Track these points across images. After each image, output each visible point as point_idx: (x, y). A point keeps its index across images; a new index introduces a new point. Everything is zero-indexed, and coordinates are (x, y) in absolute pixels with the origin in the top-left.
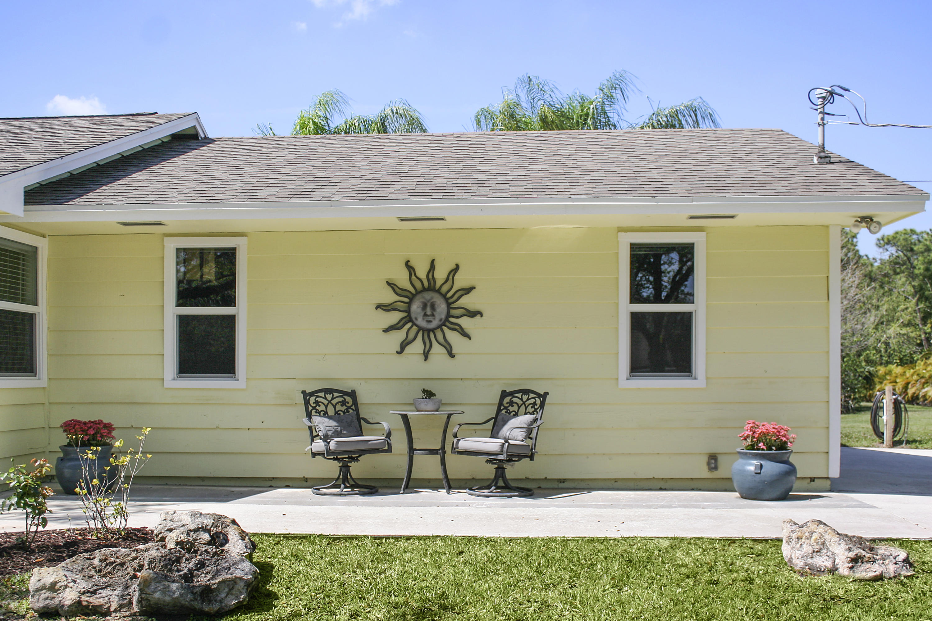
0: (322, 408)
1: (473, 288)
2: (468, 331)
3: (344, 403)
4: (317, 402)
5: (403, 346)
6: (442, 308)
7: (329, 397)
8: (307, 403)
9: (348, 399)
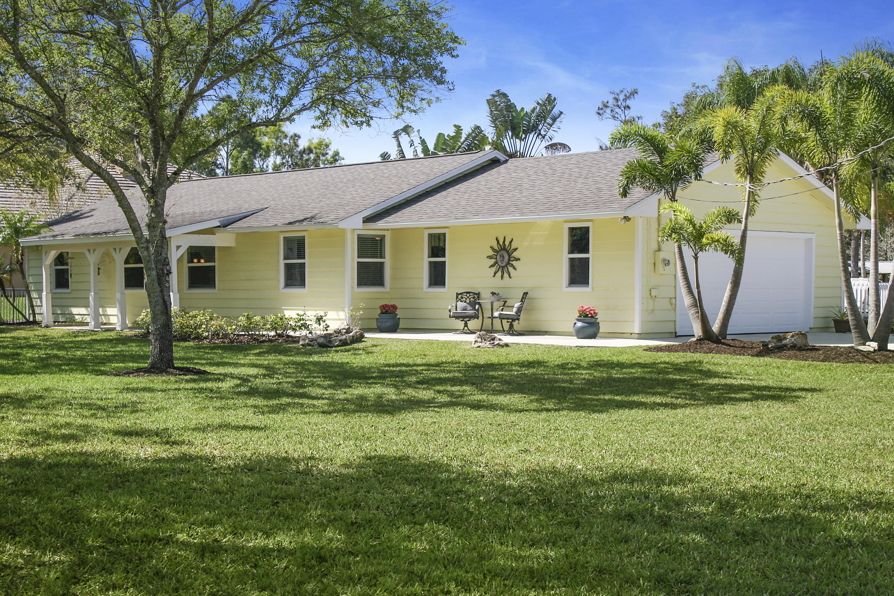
0: (464, 299)
1: (517, 248)
2: (516, 267)
3: (474, 298)
4: (462, 298)
5: (495, 273)
6: (506, 257)
7: (468, 295)
8: (457, 297)
9: (476, 296)
